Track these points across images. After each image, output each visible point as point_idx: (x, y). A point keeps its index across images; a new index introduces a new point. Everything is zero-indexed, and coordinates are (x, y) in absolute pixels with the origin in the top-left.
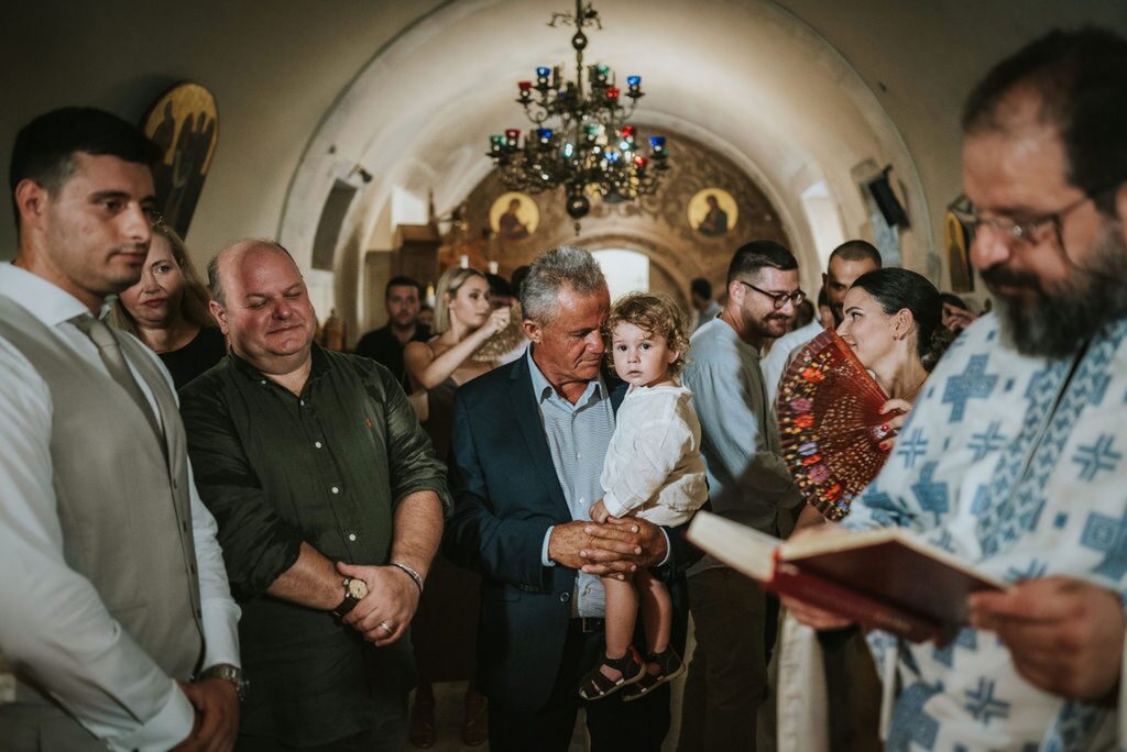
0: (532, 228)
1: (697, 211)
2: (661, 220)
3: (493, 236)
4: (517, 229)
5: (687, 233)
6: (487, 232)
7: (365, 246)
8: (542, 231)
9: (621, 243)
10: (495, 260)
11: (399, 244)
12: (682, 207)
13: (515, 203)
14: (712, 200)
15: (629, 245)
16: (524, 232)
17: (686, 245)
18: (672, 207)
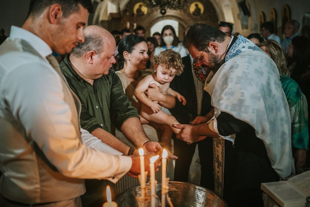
0: (146, 13)
1: (192, 8)
2: (182, 11)
3: (135, 16)
4: (141, 13)
5: (189, 15)
6: (133, 14)
7: (101, 19)
8: (148, 14)
9: (170, 17)
10: (136, 23)
11: (110, 18)
12: (188, 8)
13: (141, 6)
14: (197, 5)
15: (173, 18)
16: (143, 14)
17: (189, 18)
18: (185, 7)
